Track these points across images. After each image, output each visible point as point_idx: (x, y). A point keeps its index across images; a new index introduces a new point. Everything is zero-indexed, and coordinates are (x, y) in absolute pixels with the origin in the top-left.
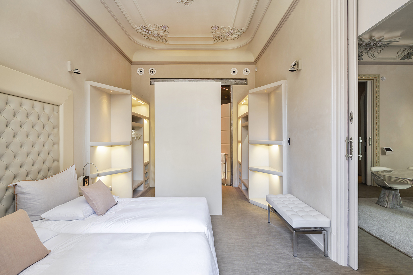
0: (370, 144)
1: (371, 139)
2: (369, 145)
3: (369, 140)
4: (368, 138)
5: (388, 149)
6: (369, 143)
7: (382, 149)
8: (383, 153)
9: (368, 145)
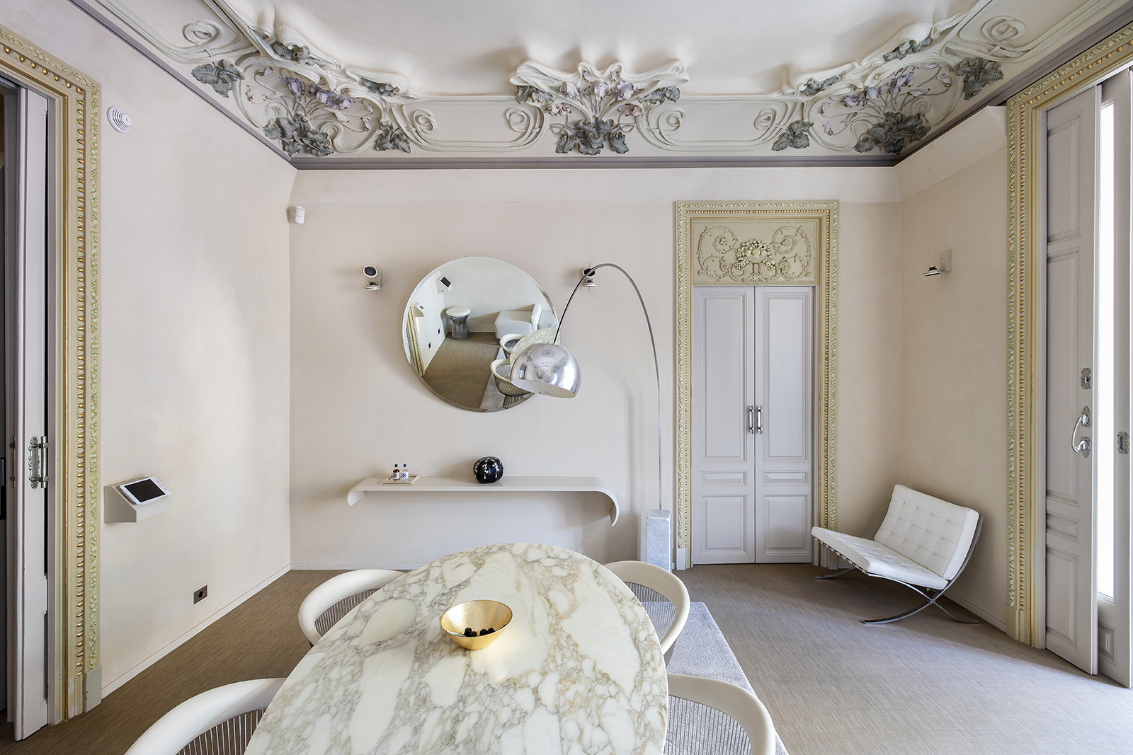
0: (36, 480)
1: (44, 447)
2: (34, 486)
3: (28, 454)
4: (28, 445)
5: (146, 490)
6: (29, 474)
7: (112, 492)
8: (121, 514)
9: (28, 483)
